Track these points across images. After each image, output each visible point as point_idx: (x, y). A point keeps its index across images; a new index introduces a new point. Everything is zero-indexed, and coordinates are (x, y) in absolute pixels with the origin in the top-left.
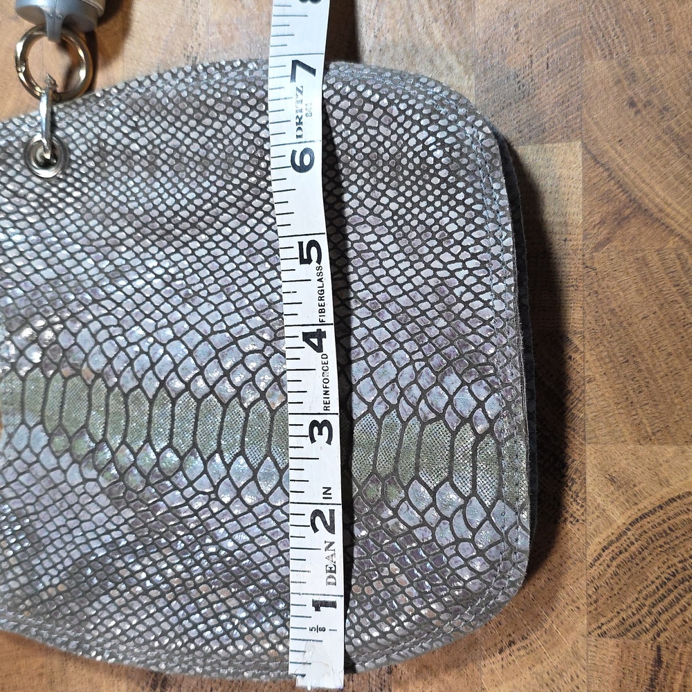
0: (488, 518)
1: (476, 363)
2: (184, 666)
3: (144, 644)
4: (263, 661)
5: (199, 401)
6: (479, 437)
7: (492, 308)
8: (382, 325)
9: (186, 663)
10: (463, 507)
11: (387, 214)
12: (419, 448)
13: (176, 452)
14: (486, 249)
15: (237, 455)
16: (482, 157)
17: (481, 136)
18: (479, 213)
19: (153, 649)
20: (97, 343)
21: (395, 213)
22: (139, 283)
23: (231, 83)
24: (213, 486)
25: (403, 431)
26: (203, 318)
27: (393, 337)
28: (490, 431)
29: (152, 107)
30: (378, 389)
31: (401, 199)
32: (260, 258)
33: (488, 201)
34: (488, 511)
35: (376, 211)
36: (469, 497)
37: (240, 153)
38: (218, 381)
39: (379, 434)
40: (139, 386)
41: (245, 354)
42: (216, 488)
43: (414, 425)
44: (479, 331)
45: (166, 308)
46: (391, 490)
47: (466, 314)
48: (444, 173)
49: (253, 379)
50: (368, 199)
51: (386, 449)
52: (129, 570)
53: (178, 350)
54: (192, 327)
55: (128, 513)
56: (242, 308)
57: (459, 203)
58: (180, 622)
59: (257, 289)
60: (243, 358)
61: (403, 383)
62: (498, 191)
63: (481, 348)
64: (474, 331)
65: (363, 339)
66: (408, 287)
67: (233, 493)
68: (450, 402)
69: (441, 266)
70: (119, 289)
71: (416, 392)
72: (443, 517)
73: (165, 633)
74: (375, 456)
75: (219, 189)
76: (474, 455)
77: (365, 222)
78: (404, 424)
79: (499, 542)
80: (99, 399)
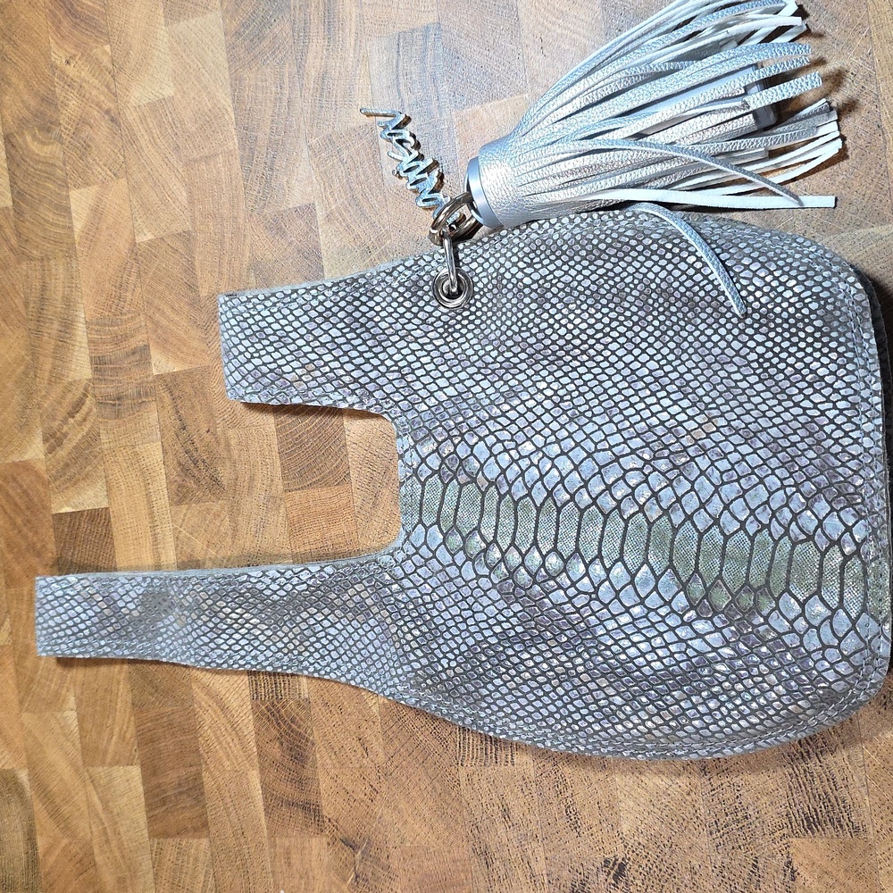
0: (853, 628)
1: (845, 492)
2: (568, 744)
3: (532, 723)
4: (640, 742)
5: (582, 511)
6: (847, 558)
7: (861, 445)
8: (755, 452)
9: (570, 741)
10: (831, 618)
11: (753, 356)
12: (790, 565)
13: (560, 555)
14: (856, 392)
15: (616, 561)
16: (853, 310)
17: (853, 291)
18: (850, 360)
19: (540, 728)
20: (492, 454)
21: (761, 356)
22: (531, 403)
23: (621, 230)
24: (594, 587)
25: (774, 548)
26: (588, 436)
27: (765, 464)
28: (857, 553)
29: (548, 247)
30: (750, 509)
31: (770, 344)
32: (640, 385)
33: (859, 350)
34: (854, 622)
35: (743, 352)
36: (836, 609)
37: (632, 290)
38: (600, 494)
39: (752, 549)
40: (529, 495)
41: (626, 471)
42: (596, 589)
43: (786, 544)
44: (848, 464)
45: (555, 426)
46: (763, 600)
47: (836, 449)
48: (818, 323)
49: (632, 494)
50: (735, 342)
51: (759, 564)
52: (519, 658)
53: (565, 464)
54: (577, 444)
55: (517, 607)
56: (624, 429)
57: (832, 350)
58: (565, 706)
59: (638, 412)
60: (624, 475)
61: (775, 506)
62: (868, 341)
63: (849, 480)
64: (843, 464)
65: (736, 463)
66: (777, 421)
67: (612, 595)
68: (820, 524)
69: (811, 405)
70: (514, 408)
71: (787, 514)
72: (811, 626)
73: (551, 714)
74: (748, 569)
75: (612, 320)
76: (842, 573)
77: (731, 362)
78: (776, 542)
79: (862, 649)
80: (491, 505)
